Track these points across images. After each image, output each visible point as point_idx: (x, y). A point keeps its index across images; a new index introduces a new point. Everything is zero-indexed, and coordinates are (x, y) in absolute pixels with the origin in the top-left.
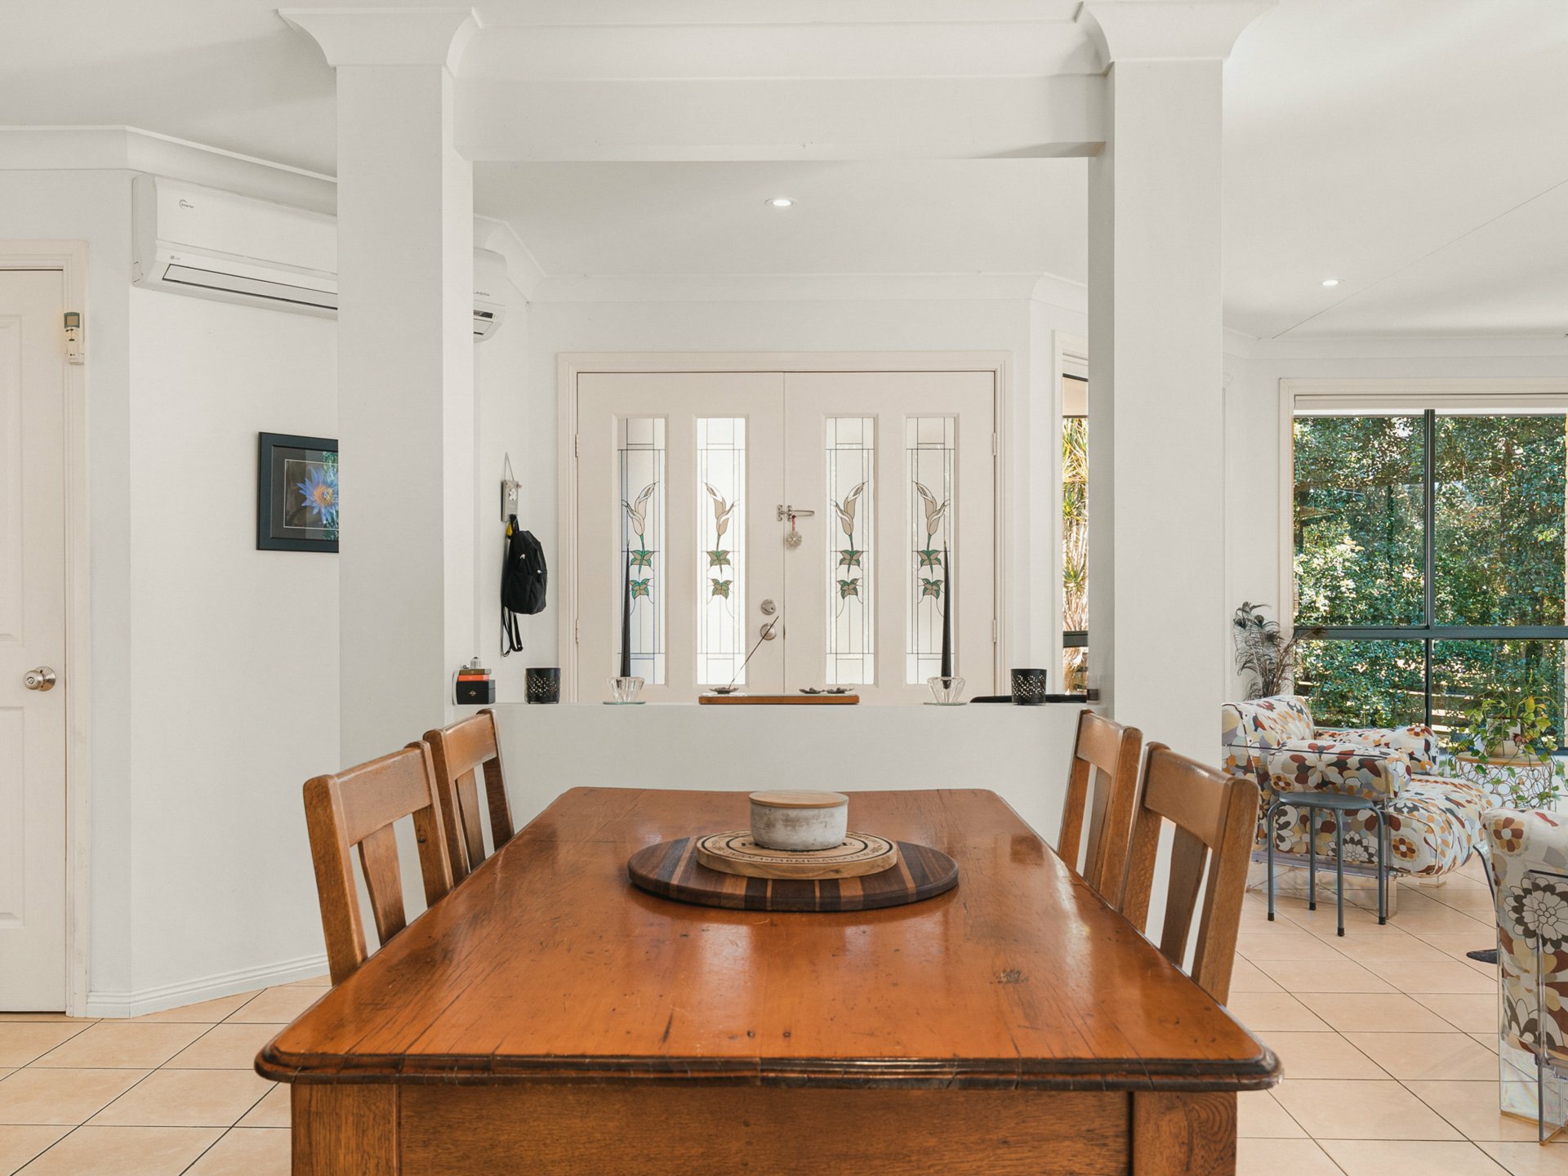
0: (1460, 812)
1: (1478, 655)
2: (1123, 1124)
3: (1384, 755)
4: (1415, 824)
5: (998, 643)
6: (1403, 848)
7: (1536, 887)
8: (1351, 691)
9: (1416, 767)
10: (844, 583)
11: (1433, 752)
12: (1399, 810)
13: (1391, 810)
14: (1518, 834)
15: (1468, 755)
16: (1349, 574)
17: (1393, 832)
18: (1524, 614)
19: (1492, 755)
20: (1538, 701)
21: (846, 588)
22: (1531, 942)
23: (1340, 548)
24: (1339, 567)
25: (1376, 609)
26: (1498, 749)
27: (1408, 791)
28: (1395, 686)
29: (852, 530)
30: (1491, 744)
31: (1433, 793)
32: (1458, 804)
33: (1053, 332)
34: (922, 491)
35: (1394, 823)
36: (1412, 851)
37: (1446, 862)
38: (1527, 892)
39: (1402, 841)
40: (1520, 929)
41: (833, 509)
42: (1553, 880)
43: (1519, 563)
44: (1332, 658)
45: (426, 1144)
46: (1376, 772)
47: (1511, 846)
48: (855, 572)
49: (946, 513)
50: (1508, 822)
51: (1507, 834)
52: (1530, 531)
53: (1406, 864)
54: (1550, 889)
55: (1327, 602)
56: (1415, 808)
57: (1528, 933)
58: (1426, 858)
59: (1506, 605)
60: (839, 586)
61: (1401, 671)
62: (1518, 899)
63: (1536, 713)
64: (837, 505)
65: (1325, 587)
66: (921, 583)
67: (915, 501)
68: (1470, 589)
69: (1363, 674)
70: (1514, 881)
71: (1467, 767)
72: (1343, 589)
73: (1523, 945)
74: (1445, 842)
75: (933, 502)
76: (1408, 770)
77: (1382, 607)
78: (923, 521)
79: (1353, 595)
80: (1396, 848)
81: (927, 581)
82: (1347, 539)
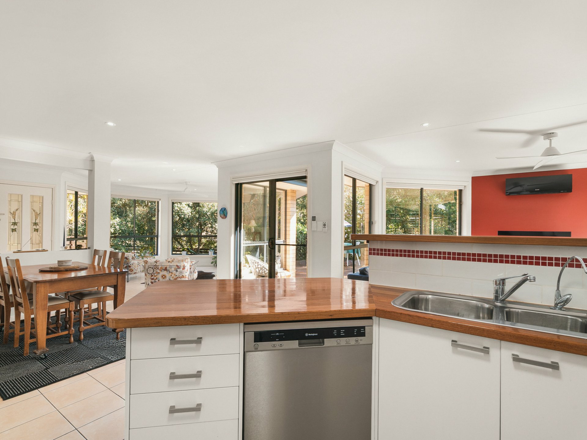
0: (140, 264)
1: (142, 240)
2: (117, 278)
3: (128, 256)
4: (133, 266)
5: (53, 241)
6: (131, 270)
7: (149, 268)
8: (118, 248)
9: (133, 258)
10: (12, 229)
11: (135, 256)
12: (131, 265)
13: (129, 265)
14: (147, 262)
15: (141, 256)
16: (118, 225)
17: (130, 268)
18: (150, 232)
19: (144, 256)
20: (151, 247)
21: (13, 230)
22: (148, 274)
23: (116, 220)
24: (116, 224)
25: (123, 232)
26: (145, 255)
27: (132, 262)
28: (126, 246)
29: (15, 218)
30: (144, 254)
31: (136, 262)
32: (139, 263)
33: (65, 182)
34: (34, 211)
35: (130, 267)
36: (132, 270)
37: (138, 271)
38: (148, 268)
39: (131, 269)
40: (147, 273)
41: (10, 214)
42: (151, 266)
43: (149, 223)
44: (114, 241)
45: (51, 288)
46: (127, 259)
47: (146, 263)
48: (16, 227)
49: (40, 215)
50: (146, 260)
51: (146, 262)
52: (151, 218)
53: (132, 273)
54: (151, 267)
55: (113, 230)
56: (133, 264)
57: (148, 273)
58: (135, 271)
59: (147, 231)
60: (11, 230)
61: (127, 244)
62: (147, 269)
63: (151, 249)
64: (11, 213)
65: (113, 227)
66: (33, 229)
67: (32, 213)
68: (140, 227)
69: (120, 244)
70: (147, 267)
71: (140, 258)
72: (117, 228)
73: (148, 275)
74: (137, 269)
75: (37, 213)
76: (132, 258)
77: (124, 231)
78: (34, 217)
79: (119, 229)
80: (130, 270)
81: (35, 229)
82: (117, 218)
